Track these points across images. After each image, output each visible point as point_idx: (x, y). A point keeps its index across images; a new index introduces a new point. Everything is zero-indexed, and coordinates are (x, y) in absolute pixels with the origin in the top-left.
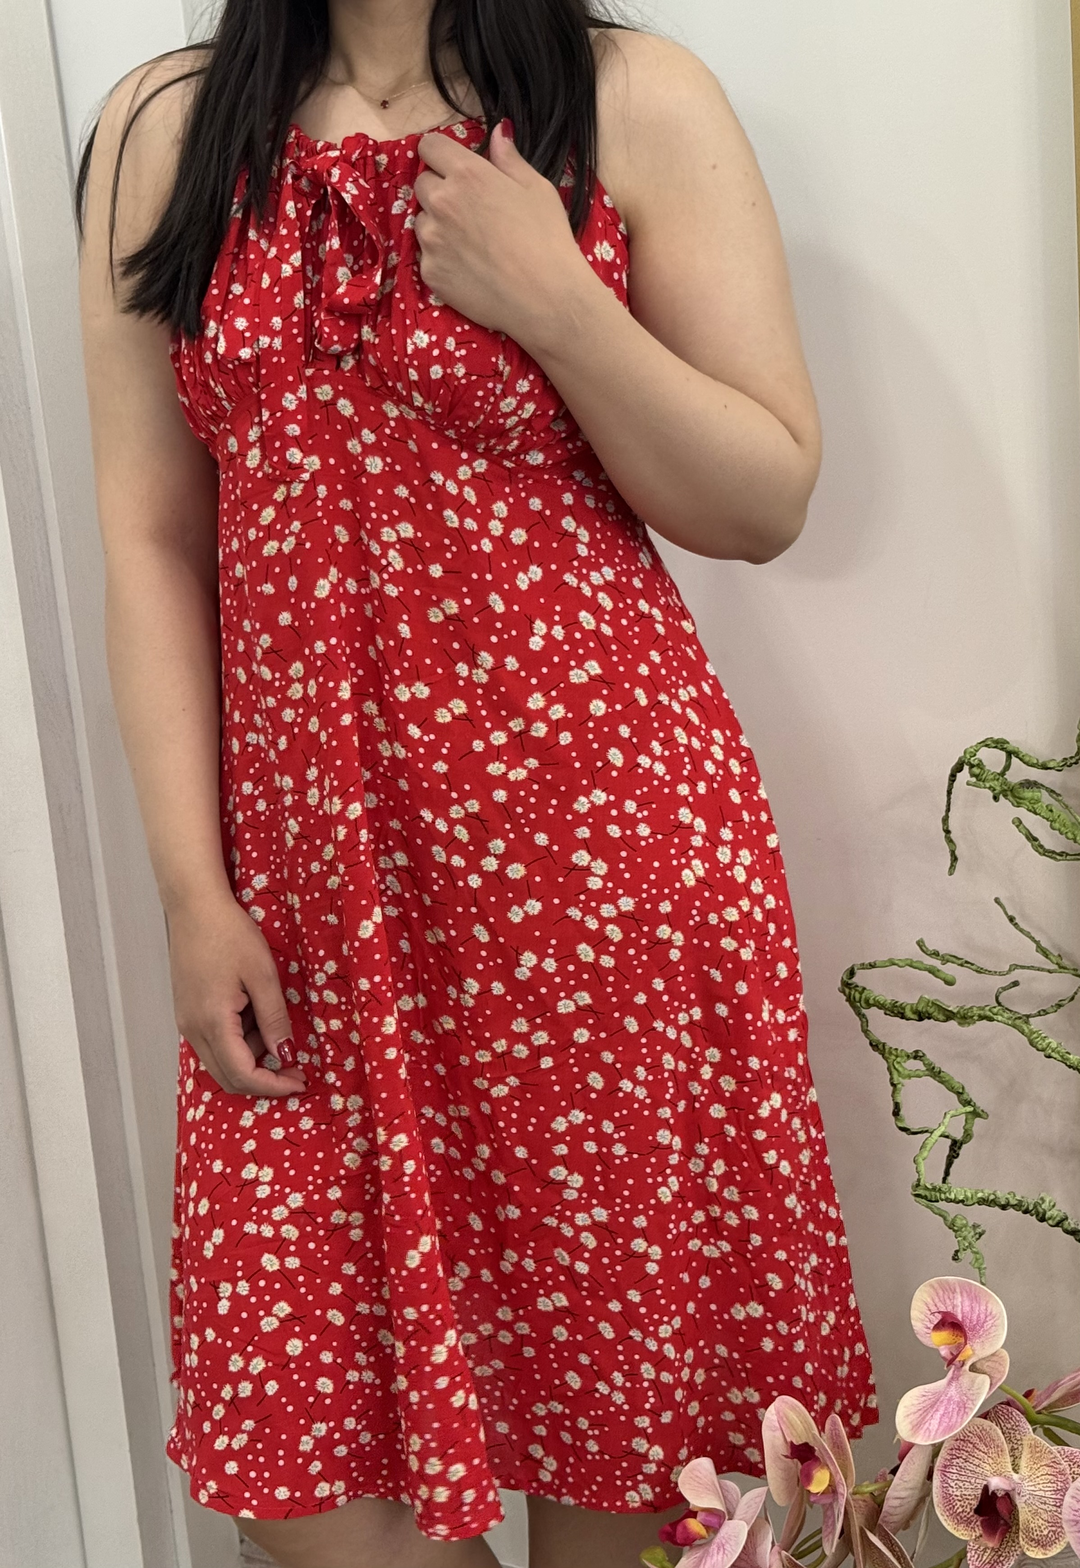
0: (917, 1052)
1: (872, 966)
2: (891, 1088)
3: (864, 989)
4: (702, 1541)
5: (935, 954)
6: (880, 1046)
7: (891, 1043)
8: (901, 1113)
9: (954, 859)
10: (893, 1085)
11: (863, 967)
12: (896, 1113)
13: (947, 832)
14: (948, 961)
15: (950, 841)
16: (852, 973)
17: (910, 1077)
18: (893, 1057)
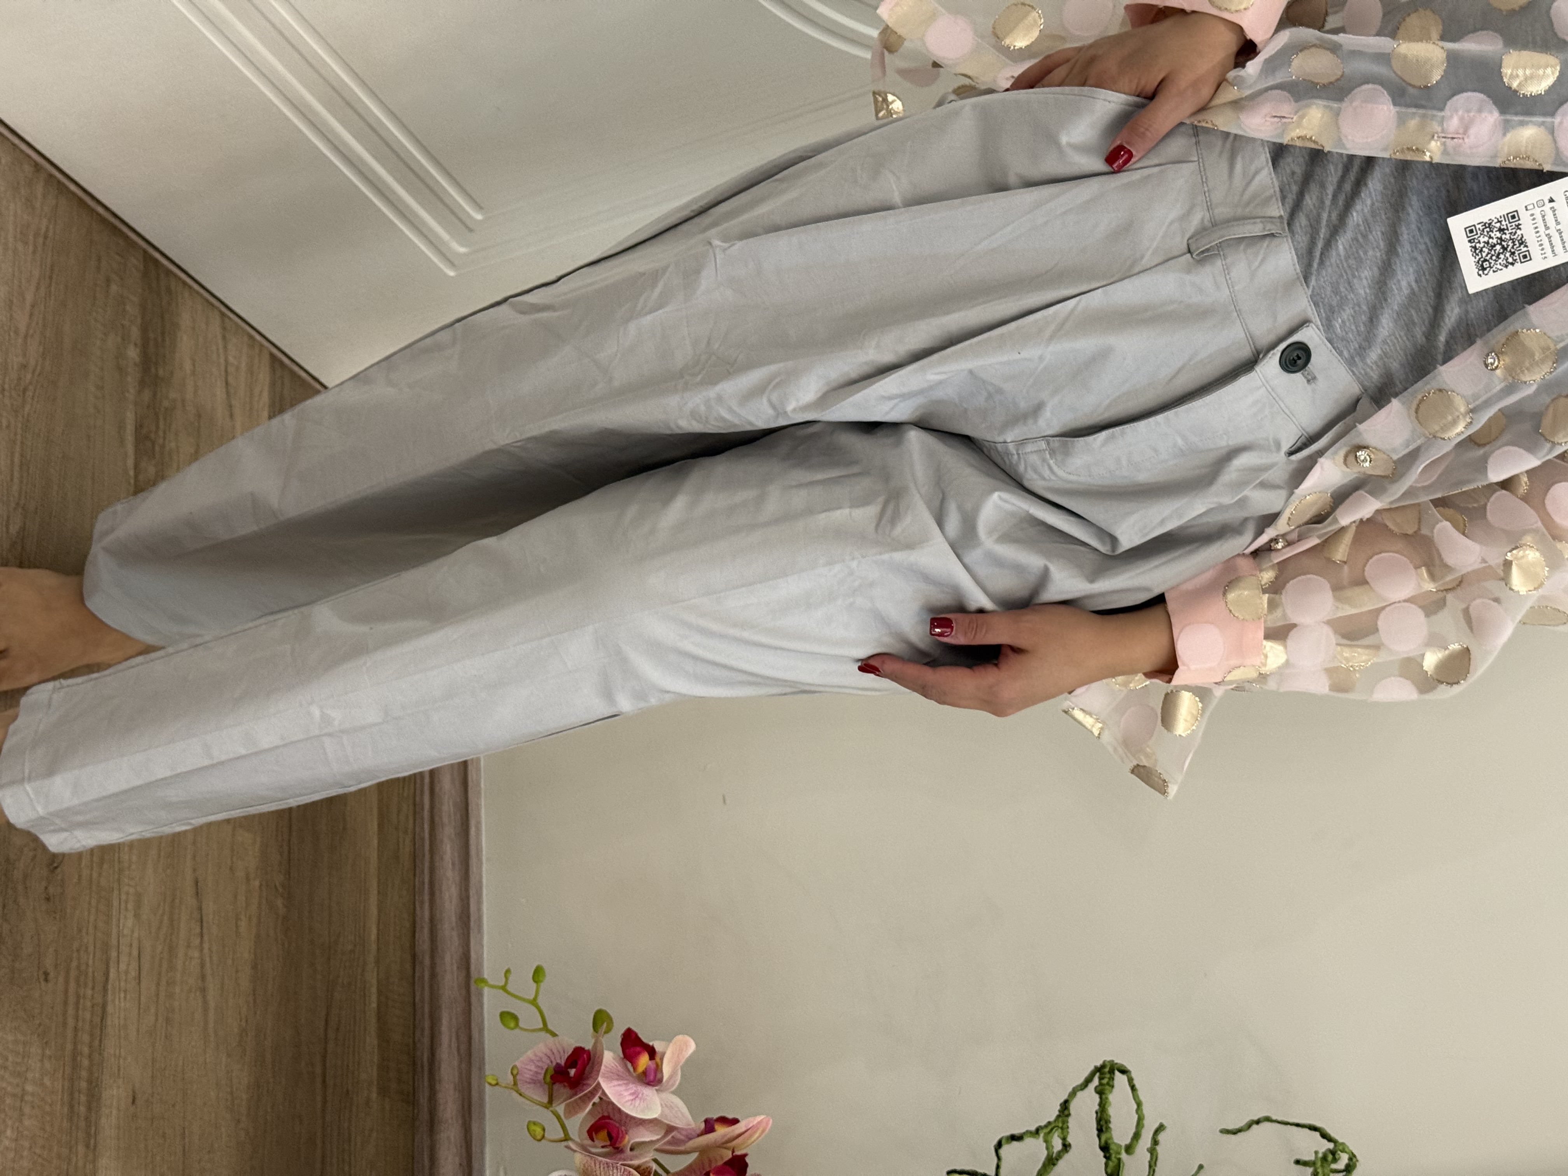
0: (1070, 1145)
1: (1133, 1088)
2: (1033, 1128)
3: (1113, 1087)
4: (631, 1069)
5: (1155, 1142)
6: (1066, 1112)
7: (1072, 1122)
8: (1015, 1143)
9: (1235, 1132)
10: (1037, 1131)
11: (1130, 1081)
12: (1014, 1138)
13: (1258, 1122)
14: (1152, 1154)
15: (1249, 1126)
16: (1124, 1071)
17: (1046, 1141)
18: (1060, 1125)
